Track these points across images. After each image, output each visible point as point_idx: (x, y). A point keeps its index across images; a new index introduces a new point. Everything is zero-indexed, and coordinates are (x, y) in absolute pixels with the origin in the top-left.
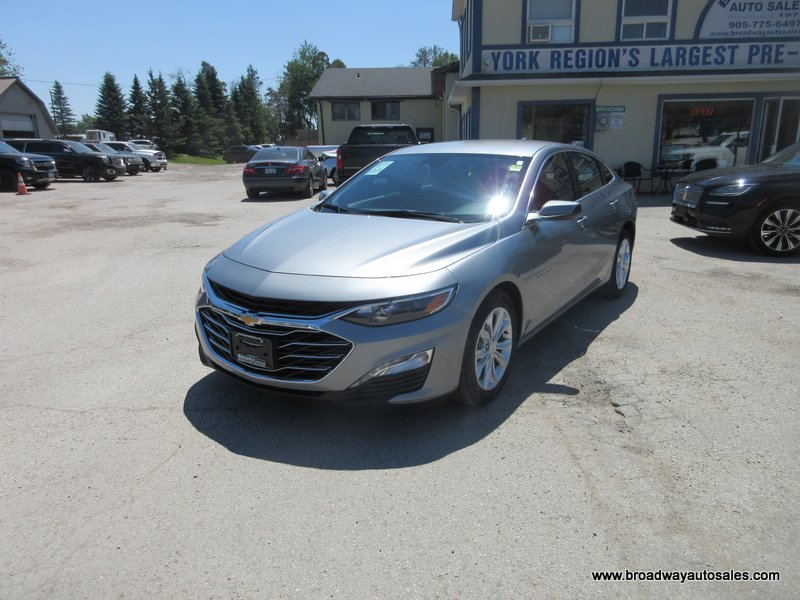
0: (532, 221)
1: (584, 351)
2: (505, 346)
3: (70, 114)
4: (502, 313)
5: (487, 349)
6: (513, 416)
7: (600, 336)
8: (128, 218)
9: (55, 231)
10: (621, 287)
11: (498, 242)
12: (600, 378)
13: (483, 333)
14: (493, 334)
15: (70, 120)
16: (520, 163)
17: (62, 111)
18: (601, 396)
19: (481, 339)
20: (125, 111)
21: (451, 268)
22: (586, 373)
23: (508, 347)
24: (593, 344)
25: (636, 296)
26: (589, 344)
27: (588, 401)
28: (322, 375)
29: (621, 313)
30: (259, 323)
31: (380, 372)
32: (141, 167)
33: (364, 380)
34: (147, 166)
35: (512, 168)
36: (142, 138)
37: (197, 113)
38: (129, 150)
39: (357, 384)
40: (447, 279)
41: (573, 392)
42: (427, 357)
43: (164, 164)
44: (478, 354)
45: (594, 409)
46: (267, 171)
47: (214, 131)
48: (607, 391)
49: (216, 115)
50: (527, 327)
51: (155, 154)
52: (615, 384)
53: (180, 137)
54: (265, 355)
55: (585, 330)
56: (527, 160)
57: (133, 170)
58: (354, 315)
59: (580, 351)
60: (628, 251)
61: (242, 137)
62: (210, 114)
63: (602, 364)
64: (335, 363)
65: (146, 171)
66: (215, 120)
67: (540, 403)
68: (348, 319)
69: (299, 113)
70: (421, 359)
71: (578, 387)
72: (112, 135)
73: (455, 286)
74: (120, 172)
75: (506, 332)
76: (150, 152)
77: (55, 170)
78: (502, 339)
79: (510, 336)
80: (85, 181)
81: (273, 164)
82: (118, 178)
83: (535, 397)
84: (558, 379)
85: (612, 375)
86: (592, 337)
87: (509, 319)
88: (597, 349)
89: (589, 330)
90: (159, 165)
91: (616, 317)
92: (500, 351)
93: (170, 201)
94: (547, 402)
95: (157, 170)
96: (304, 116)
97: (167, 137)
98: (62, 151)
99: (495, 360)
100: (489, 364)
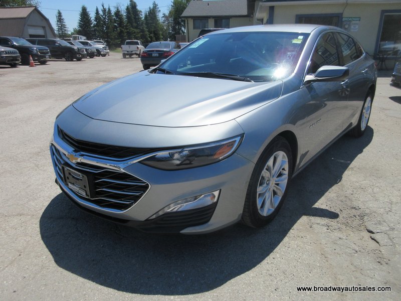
0: (309, 82)
1: (341, 178)
2: (282, 181)
3: (65, 27)
4: (281, 156)
5: (268, 184)
6: (286, 239)
7: (351, 166)
8: (77, 80)
9: (37, 86)
10: (363, 129)
11: (280, 98)
12: (355, 204)
13: (265, 173)
14: (273, 172)
15: (65, 30)
16: (301, 37)
17: (62, 26)
18: (357, 222)
19: (263, 178)
20: (92, 25)
21: (239, 120)
22: (343, 198)
23: (284, 181)
24: (346, 172)
25: (373, 136)
26: (343, 172)
27: (347, 224)
28: (125, 207)
29: (364, 148)
30: (79, 161)
31: (173, 208)
32: (95, 54)
33: (161, 213)
34: (98, 53)
35: (295, 41)
36: (100, 40)
37: (126, 26)
38: (90, 45)
39: (154, 217)
40: (235, 129)
41: (334, 216)
42: (214, 197)
43: (108, 52)
44: (260, 189)
45: (352, 234)
46: (153, 55)
47: (135, 36)
48: (362, 217)
49: (136, 28)
50: (300, 162)
51: (103, 47)
52: (367, 211)
53: (118, 39)
54: (85, 187)
55: (339, 161)
56: (306, 36)
57: (91, 55)
58: (153, 159)
59: (337, 179)
60: (370, 105)
61: (149, 39)
62: (132, 27)
63: (355, 191)
64: (136, 198)
65: (99, 56)
66: (135, 30)
67: (308, 226)
68: (145, 162)
69: (179, 27)
70: (209, 198)
71: (337, 211)
72: (85, 38)
73: (242, 135)
74: (84, 56)
75: (283, 169)
76: (100, 46)
77: (49, 54)
78: (280, 175)
79: (286, 172)
80: (67, 61)
81: (157, 51)
82: (83, 59)
83: (304, 219)
84: (321, 204)
85: (364, 202)
86: (345, 167)
87: (286, 160)
88: (350, 177)
89: (343, 161)
90: (105, 53)
91: (361, 151)
92: (277, 184)
93: (103, 71)
94: (314, 226)
95: (104, 55)
96: (181, 29)
97: (111, 39)
98: (55, 45)
99: (274, 191)
100: (268, 195)
